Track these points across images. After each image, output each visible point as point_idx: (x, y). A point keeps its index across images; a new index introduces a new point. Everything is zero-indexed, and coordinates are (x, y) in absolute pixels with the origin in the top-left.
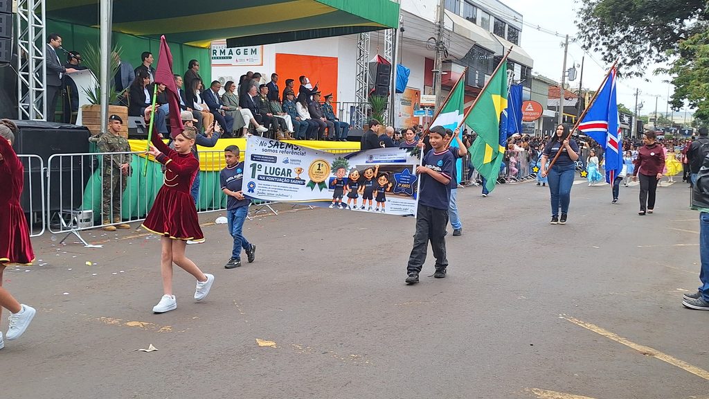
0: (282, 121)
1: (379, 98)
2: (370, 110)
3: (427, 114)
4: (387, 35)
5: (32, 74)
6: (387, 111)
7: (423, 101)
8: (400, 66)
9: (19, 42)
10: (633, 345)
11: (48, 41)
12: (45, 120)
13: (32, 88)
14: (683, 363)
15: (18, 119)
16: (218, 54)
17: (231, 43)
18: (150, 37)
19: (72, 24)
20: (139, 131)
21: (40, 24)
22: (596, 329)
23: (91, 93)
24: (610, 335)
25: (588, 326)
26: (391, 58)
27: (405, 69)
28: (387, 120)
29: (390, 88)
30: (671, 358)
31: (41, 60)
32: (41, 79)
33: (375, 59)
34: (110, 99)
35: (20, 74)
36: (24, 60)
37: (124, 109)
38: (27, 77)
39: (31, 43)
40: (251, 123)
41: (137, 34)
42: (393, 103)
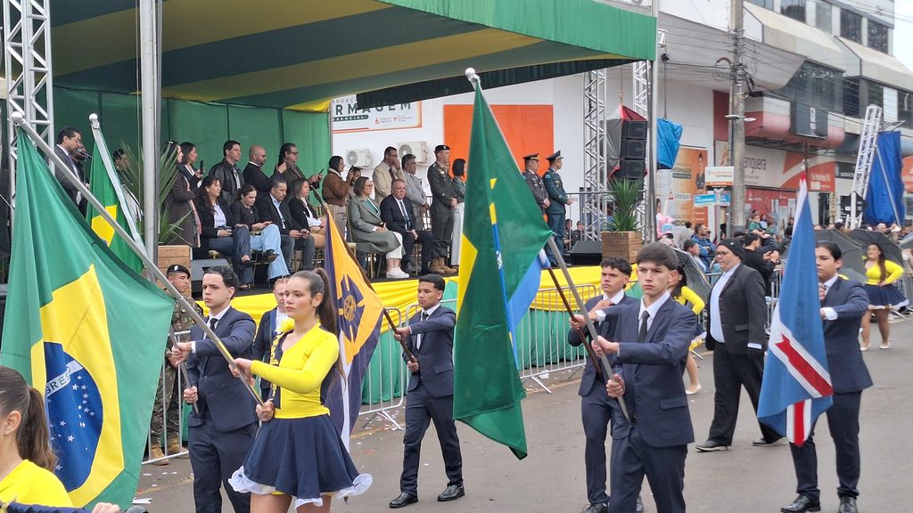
1: (626, 183)
2: (612, 203)
3: (719, 199)
4: (638, 70)
6: (643, 202)
7: (710, 179)
8: (664, 123)
9: (12, 150)
11: (59, 140)
16: (345, 112)
17: (366, 102)
18: (227, 103)
19: (100, 92)
21: (46, 119)
26: (645, 108)
27: (672, 126)
28: (644, 220)
29: (647, 162)
33: (617, 114)
34: (160, 235)
37: (184, 250)
41: (207, 99)
42: (652, 191)
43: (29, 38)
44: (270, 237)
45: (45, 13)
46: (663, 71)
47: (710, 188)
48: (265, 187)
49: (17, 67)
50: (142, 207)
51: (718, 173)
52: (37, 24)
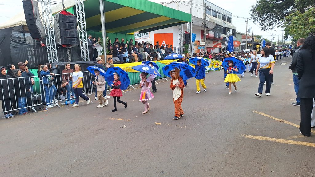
0: (157, 55)
2: (184, 49)
3: (202, 48)
4: (188, 24)
5: (84, 48)
8: (193, 34)
9: (80, 38)
10: (276, 119)
12: (89, 61)
13: (85, 52)
14: (294, 124)
15: (81, 61)
16: (137, 36)
17: (140, 32)
18: (116, 33)
19: (94, 31)
20: (116, 62)
21: (85, 33)
22: (263, 114)
23: (101, 52)
24: (268, 116)
25: (261, 113)
26: (190, 32)
29: (190, 41)
30: (289, 122)
31: (86, 43)
32: (87, 48)
33: (185, 32)
34: (107, 53)
35: (81, 48)
36: (82, 43)
38: (83, 49)
39: (83, 38)
40: (148, 56)
41: (113, 32)
42: (191, 46)
43: (81, 18)
44: (126, 54)
45: (84, 13)
46: (193, 24)
47: (201, 46)
48: (124, 46)
49: (80, 23)
50: (103, 48)
51: (202, 43)
52: (82, 15)
